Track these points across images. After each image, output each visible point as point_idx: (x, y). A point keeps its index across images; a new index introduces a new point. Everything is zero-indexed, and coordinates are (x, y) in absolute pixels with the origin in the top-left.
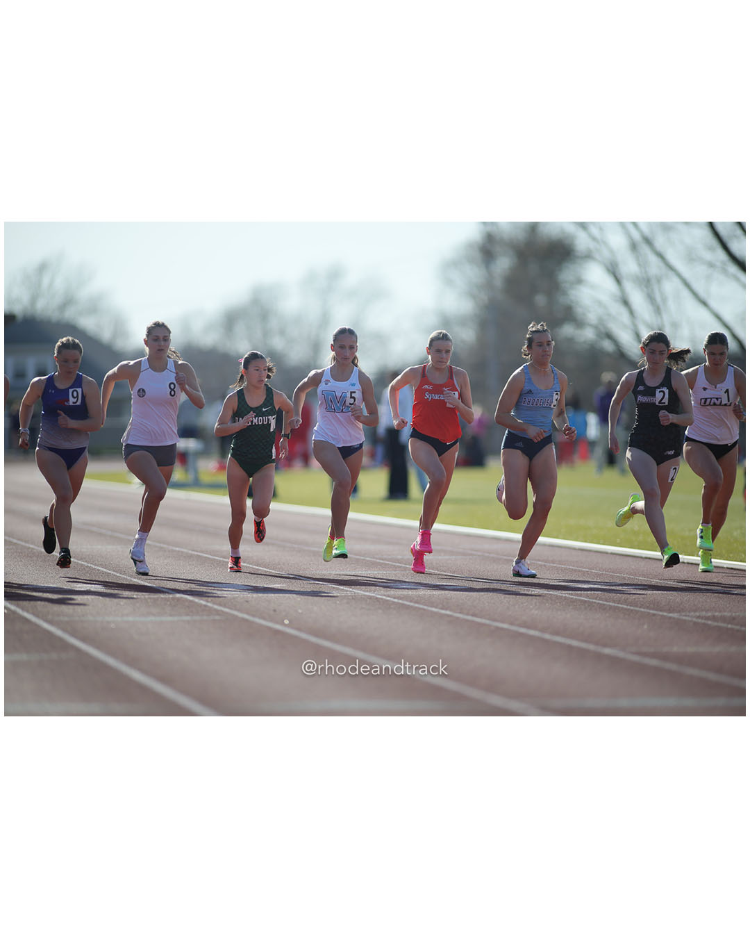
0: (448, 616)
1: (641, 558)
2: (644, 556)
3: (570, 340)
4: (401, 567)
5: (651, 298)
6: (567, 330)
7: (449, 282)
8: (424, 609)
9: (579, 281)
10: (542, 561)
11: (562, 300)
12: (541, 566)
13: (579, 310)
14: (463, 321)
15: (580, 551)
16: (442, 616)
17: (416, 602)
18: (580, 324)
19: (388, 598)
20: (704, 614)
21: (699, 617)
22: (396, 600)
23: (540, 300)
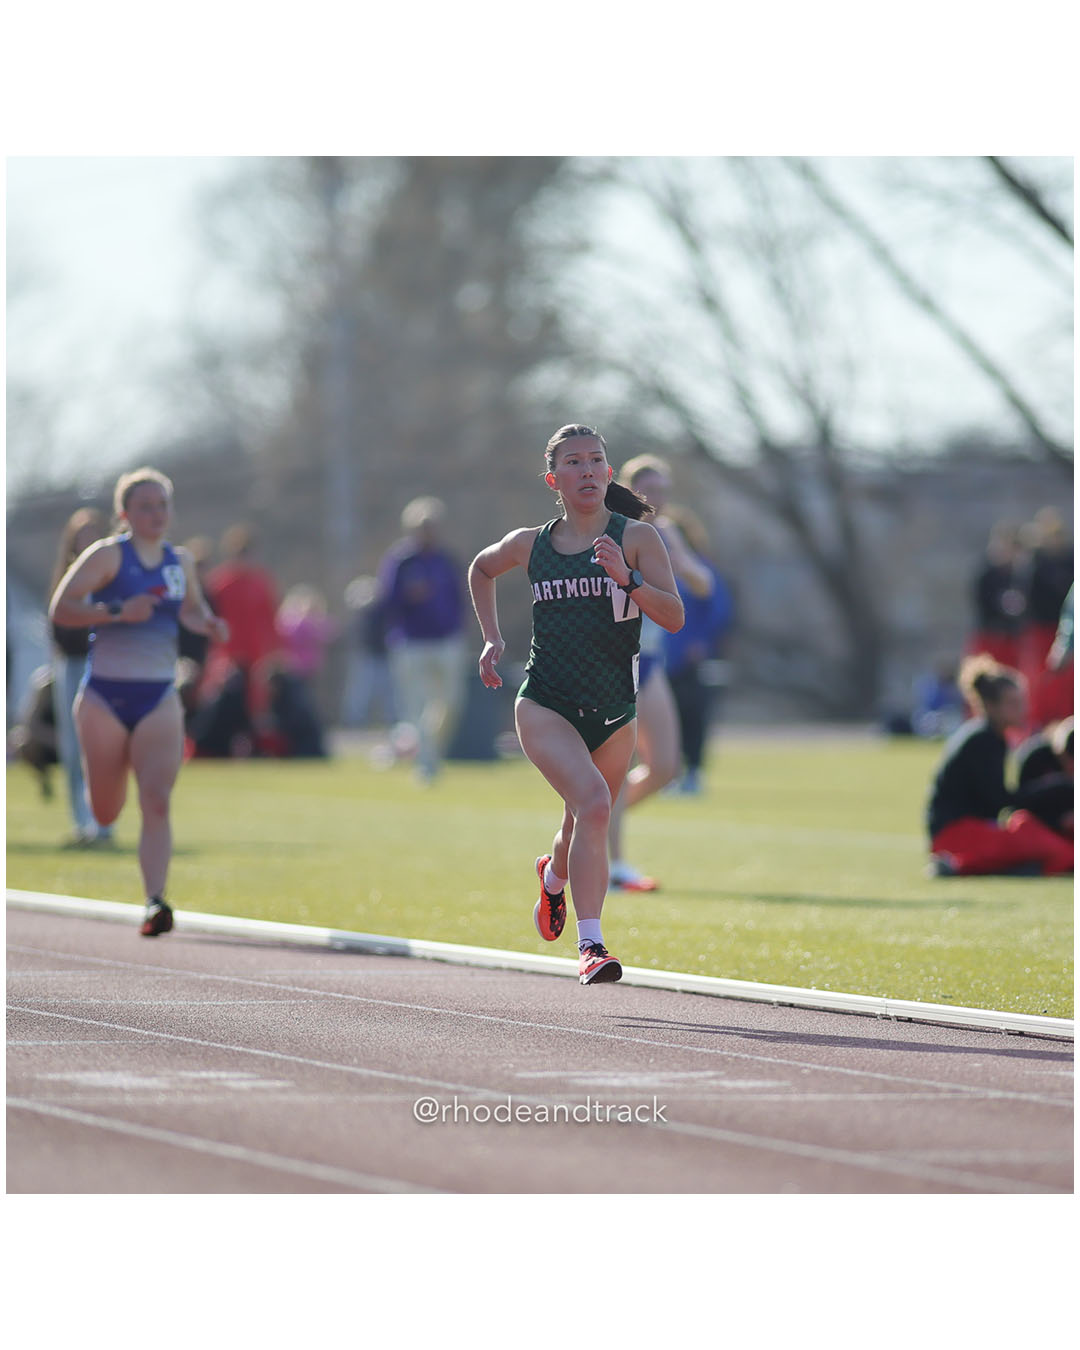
0: (234, 1161)
1: (768, 1003)
2: (774, 999)
3: (558, 408)
4: (100, 1028)
5: (779, 289)
7: (217, 247)
8: (168, 1145)
9: (581, 246)
10: (494, 1013)
11: (527, 296)
12: (489, 1025)
13: (577, 324)
14: (258, 356)
17: (149, 1123)
18: (586, 361)
19: (68, 1114)
20: (949, 1156)
22: (89, 1119)
23: (473, 297)
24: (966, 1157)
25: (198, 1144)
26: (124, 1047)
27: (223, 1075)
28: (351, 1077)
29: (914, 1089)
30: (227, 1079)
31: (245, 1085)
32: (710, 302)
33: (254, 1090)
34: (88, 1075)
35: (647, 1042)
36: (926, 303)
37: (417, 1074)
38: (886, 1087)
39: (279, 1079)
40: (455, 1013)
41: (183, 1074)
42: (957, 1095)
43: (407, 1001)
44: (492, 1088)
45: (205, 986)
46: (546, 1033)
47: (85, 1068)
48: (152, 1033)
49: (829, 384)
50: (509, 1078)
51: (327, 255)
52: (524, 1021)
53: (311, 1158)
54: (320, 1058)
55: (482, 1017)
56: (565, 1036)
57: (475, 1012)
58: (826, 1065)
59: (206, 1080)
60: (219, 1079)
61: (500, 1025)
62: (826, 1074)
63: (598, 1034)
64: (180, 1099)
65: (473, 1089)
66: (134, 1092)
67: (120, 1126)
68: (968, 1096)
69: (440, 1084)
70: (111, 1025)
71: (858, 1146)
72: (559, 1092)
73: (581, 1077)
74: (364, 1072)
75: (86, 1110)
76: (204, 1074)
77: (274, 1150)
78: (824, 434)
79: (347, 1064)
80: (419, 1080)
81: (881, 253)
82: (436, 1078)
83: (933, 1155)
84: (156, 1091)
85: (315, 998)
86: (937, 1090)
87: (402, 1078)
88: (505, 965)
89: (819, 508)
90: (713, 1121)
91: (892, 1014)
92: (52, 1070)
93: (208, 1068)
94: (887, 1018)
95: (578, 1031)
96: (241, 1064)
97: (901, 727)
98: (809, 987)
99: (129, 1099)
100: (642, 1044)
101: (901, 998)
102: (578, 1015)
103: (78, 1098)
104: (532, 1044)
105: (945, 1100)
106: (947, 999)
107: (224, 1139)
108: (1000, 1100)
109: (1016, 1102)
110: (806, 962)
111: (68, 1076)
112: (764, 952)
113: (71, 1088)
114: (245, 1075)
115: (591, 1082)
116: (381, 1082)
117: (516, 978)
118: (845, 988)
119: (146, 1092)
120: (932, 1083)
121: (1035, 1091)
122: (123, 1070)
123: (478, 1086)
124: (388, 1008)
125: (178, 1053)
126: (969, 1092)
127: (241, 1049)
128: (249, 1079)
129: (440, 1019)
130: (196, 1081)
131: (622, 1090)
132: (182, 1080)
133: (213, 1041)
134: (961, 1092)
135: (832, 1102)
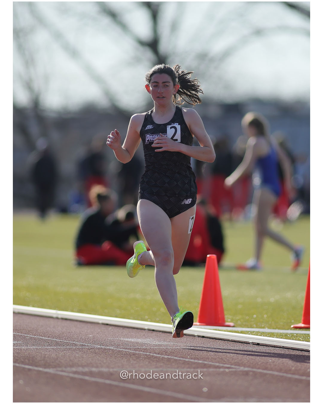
20: (80, 369)
21: (75, 373)
24: (86, 369)
29: (68, 344)
38: (57, 344)
49: (37, 85)
58: (35, 335)
62: (35, 339)
71: (46, 366)
78: (36, 104)
81: (58, 36)
83: (74, 369)
86: (76, 345)
91: (60, 317)
94: (57, 318)
97: (64, 210)
98: (29, 306)
105: (79, 349)
108: (99, 349)
109: (105, 349)
110: (28, 297)
120: (75, 342)
121: (112, 346)
134: (85, 345)
135: (37, 349)
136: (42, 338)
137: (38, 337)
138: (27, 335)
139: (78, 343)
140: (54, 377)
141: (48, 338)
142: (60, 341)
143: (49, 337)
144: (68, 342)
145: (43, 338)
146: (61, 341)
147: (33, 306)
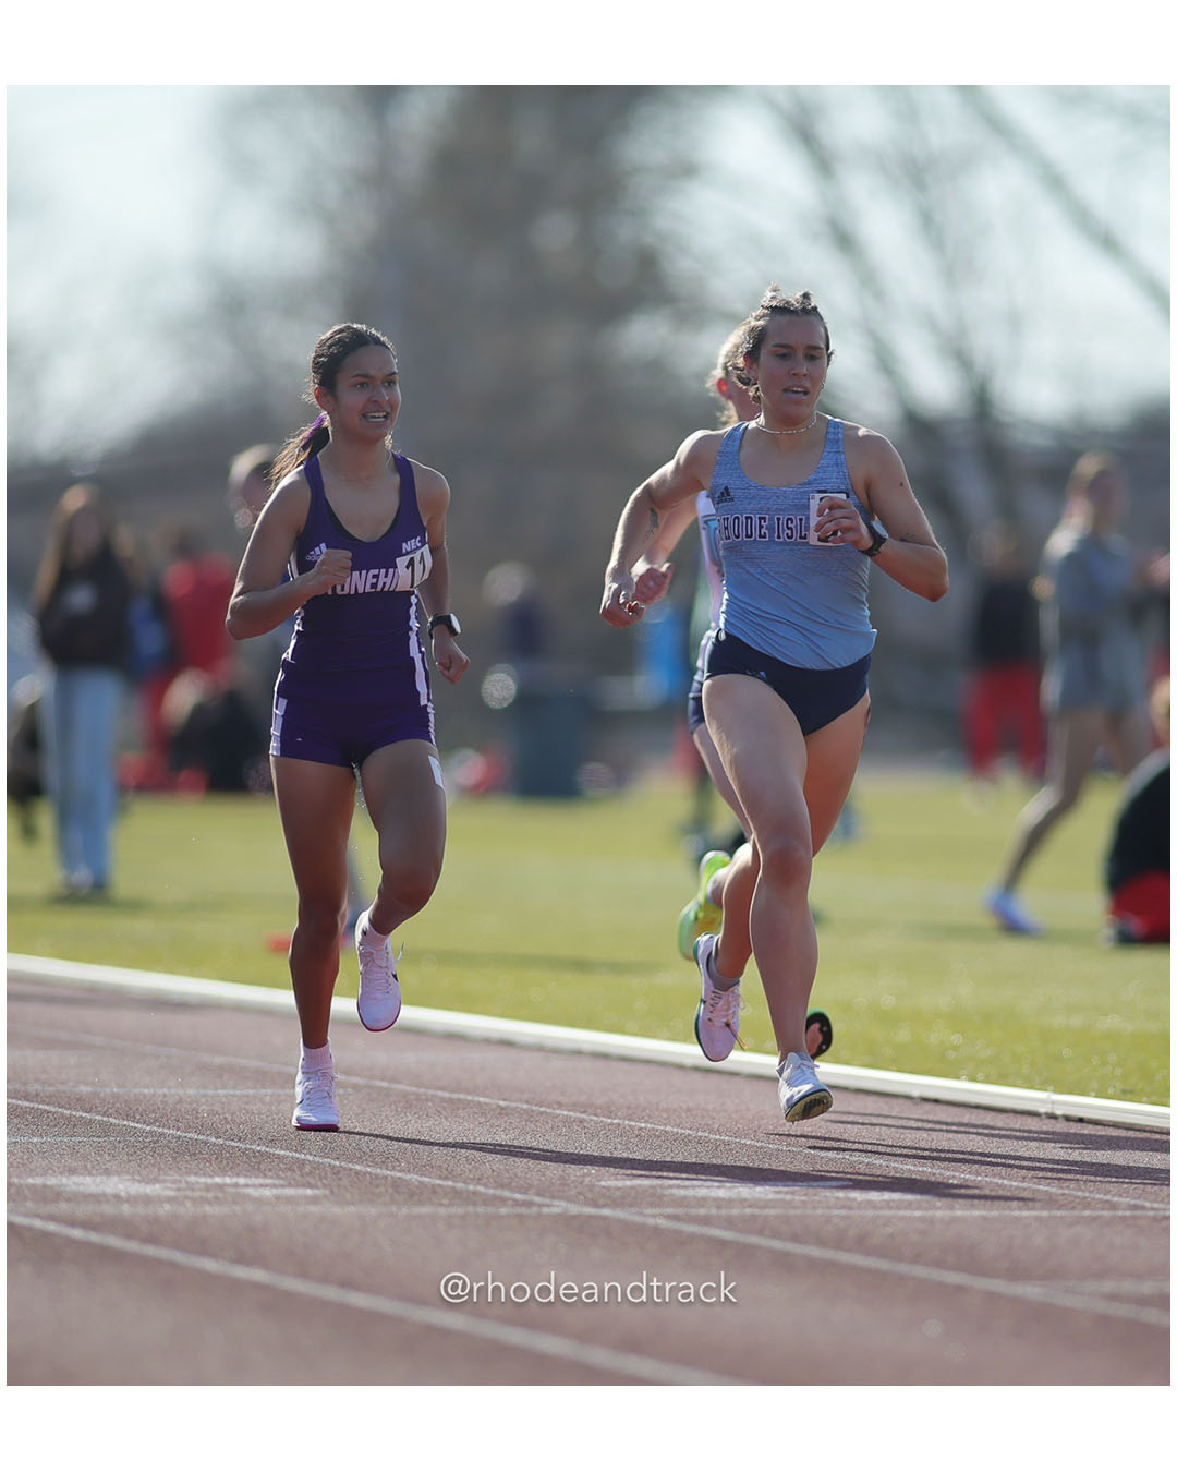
0: (257, 1286)
1: (908, 1098)
2: (916, 1093)
3: (656, 367)
4: (91, 1122)
5: (929, 225)
6: (643, 334)
7: (242, 168)
8: (174, 1265)
9: (687, 170)
10: (574, 1107)
11: (624, 233)
12: (567, 1121)
13: (680, 267)
14: (291, 299)
15: (696, 1076)
16: (237, 1286)
17: (150, 1239)
18: (692, 311)
19: (52, 1227)
20: (1128, 1286)
21: (1113, 1297)
22: (77, 1233)
23: (555, 232)
24: (1148, 1288)
25: (209, 1265)
26: (121, 1145)
27: (242, 1181)
28: (397, 1185)
29: (1086, 1205)
30: (247, 1186)
31: (267, 1192)
32: (843, 238)
33: (278, 1198)
34: (76, 1179)
35: (759, 1144)
36: (1108, 243)
37: (479, 1181)
39: (310, 1186)
40: (525, 1106)
41: (192, 1179)
42: (1138, 1213)
43: (468, 1092)
44: (569, 1200)
45: (220, 1072)
46: (636, 1132)
47: (72, 1171)
48: (155, 1128)
49: (988, 342)
50: (591, 1187)
51: (378, 178)
52: (609, 1118)
53: (346, 1284)
54: (360, 1160)
55: (558, 1112)
56: (659, 1137)
57: (549, 1106)
59: (221, 1187)
60: (236, 1185)
61: (581, 1122)
63: (700, 1134)
64: (188, 1210)
65: (547, 1201)
66: (132, 1200)
67: (115, 1242)
68: (1151, 1213)
69: (507, 1194)
70: (105, 1119)
71: (1016, 1273)
72: (651, 1205)
73: (679, 1187)
74: (414, 1178)
75: (73, 1223)
76: (217, 1180)
77: (303, 1274)
78: (982, 404)
79: (394, 1169)
80: (481, 1189)
81: (1054, 181)
82: (502, 1186)
83: (1108, 1286)
84: (161, 1200)
85: (355, 1087)
86: (1113, 1207)
87: (460, 1185)
88: (586, 1047)
89: (974, 492)
90: (839, 1242)
91: (1059, 1113)
92: (32, 1173)
93: (223, 1173)
94: (1053, 1117)
95: (675, 1130)
96: (263, 1167)
98: (957, 1078)
99: (126, 1209)
100: (751, 1146)
101: (1070, 1092)
102: (675, 1111)
103: (64, 1207)
104: (619, 1146)
105: (1123, 1218)
106: (1126, 1095)
107: (241, 1259)
110: (955, 1048)
111: (52, 1181)
112: (903, 1035)
113: (57, 1195)
114: (268, 1181)
115: (691, 1192)
116: (434, 1190)
117: (599, 1064)
118: (1002, 1080)
119: (147, 1200)
120: (1108, 1198)
122: (118, 1174)
123: (553, 1197)
124: (443, 1100)
125: (187, 1153)
126: (1152, 1209)
127: (263, 1149)
128: (275, 1186)
129: (507, 1115)
130: (208, 1188)
131: (730, 1202)
132: (191, 1187)
133: (229, 1139)
134: (1143, 1208)
135: (985, 1219)
136: (1000, 1181)
137: (987, 1179)
138: (952, 1173)
139: (1121, 1200)
140: (1042, 1314)
141: (1021, 1185)
142: (1060, 1191)
143: (1024, 1178)
144: (1087, 1194)
145: (1005, 1182)
146: (1066, 1191)
147: (973, 1079)
